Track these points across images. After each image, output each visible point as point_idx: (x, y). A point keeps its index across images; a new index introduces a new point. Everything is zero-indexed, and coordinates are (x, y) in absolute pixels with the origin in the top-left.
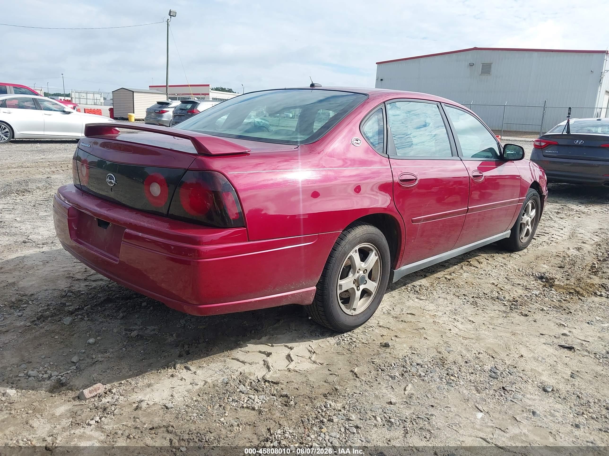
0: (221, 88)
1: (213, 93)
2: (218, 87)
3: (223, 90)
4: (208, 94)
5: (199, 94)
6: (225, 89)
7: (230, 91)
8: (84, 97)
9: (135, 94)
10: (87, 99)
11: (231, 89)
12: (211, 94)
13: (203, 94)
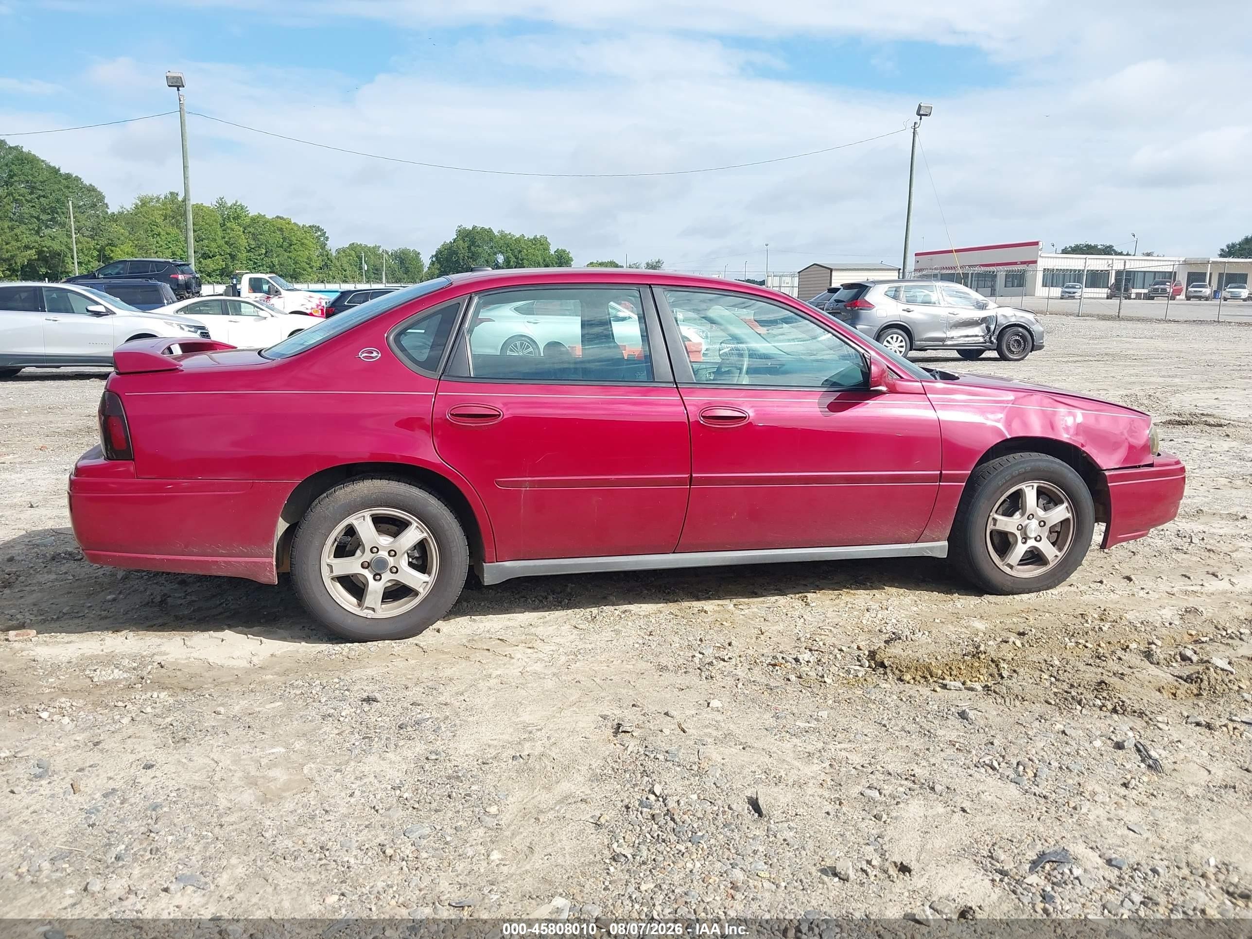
0: (1087, 246)
1: (1047, 259)
2: (1079, 243)
3: (1089, 250)
4: (1035, 262)
5: (1015, 263)
6: (1096, 246)
7: (1108, 251)
8: (787, 283)
9: (834, 273)
10: (780, 287)
11: (1111, 247)
12: (1040, 261)
13: (1023, 263)
